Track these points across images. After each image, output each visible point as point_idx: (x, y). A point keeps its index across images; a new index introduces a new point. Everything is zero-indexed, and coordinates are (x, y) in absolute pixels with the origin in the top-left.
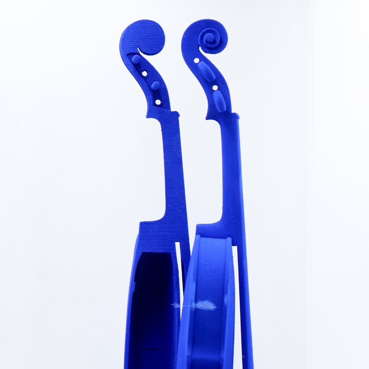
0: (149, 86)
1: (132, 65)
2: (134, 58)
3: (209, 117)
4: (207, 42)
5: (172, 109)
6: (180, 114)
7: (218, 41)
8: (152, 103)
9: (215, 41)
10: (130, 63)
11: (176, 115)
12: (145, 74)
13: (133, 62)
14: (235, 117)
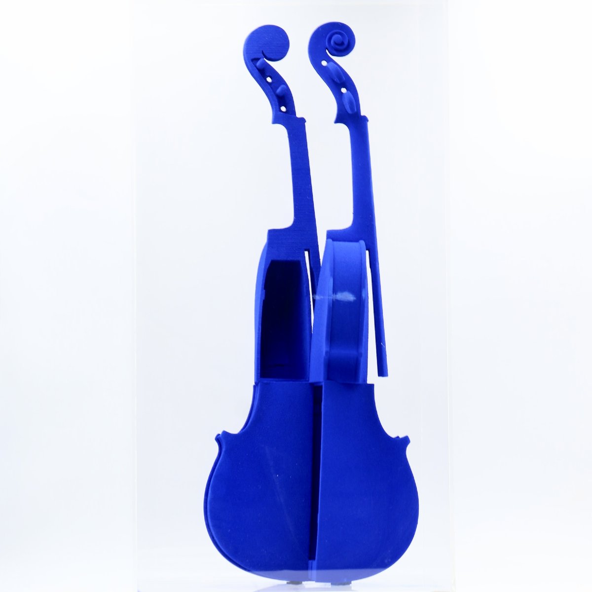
0: (274, 92)
1: (257, 71)
2: (258, 63)
3: (338, 120)
4: (335, 43)
5: (298, 115)
6: (306, 120)
7: (346, 43)
8: (278, 109)
9: (342, 44)
10: (255, 68)
11: (303, 121)
12: (269, 80)
13: (258, 67)
14: (365, 119)
